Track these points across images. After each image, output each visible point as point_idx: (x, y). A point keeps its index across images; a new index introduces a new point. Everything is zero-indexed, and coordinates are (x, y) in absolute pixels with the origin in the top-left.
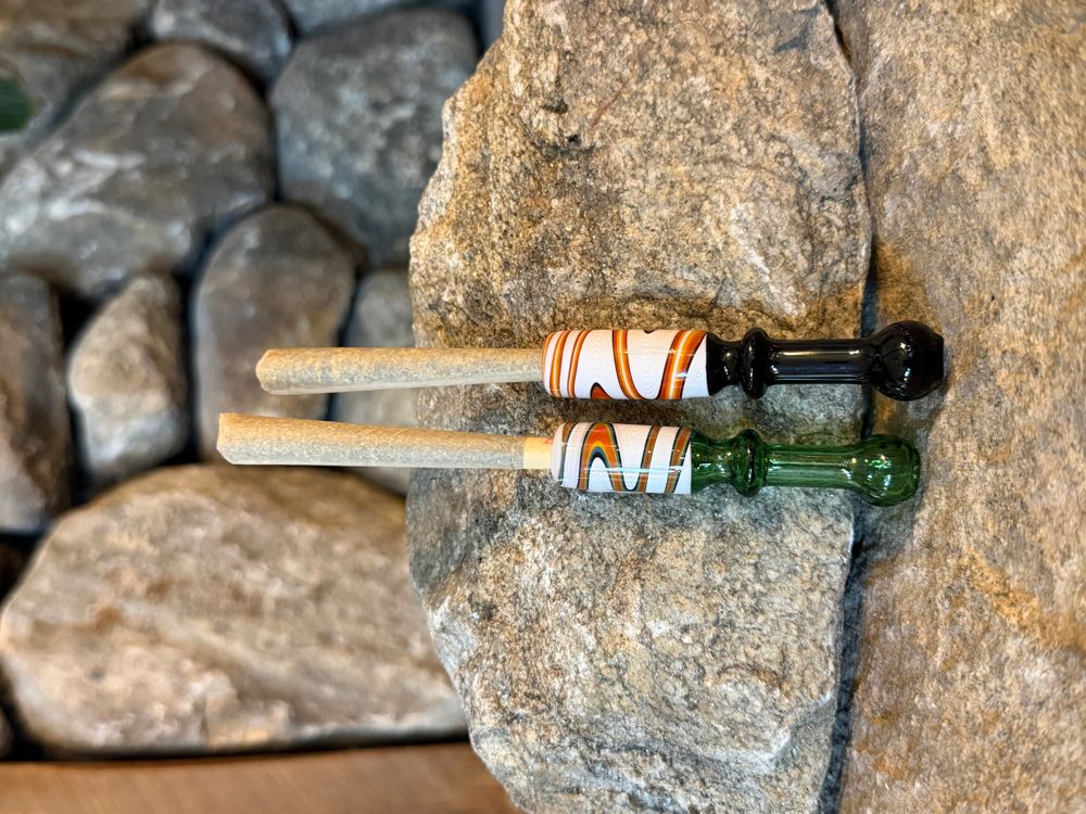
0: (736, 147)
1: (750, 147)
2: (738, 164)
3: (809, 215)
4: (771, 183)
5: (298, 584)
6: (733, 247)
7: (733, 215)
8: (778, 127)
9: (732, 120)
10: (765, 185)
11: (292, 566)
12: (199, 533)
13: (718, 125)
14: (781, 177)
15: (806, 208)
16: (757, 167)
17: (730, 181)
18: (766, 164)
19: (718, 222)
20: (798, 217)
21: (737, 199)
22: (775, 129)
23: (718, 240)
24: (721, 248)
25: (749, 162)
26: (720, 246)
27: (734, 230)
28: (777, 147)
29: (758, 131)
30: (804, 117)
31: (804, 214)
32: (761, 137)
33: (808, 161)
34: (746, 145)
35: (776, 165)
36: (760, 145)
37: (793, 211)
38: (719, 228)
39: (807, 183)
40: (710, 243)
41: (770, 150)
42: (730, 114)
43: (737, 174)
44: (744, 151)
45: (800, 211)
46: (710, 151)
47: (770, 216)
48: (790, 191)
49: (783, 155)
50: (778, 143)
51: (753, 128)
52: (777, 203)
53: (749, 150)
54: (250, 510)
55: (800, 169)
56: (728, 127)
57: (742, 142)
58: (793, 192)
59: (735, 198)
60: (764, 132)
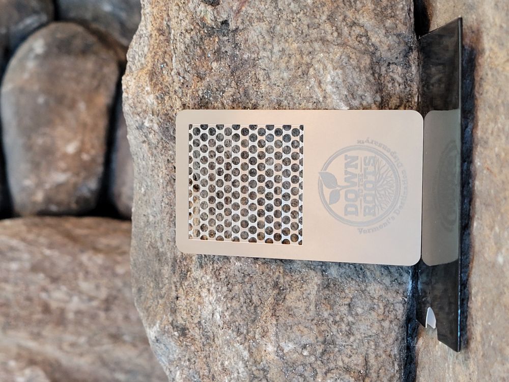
0: (330, 32)
1: (339, 31)
2: (332, 43)
3: (380, 75)
4: (353, 56)
5: (91, 299)
6: (329, 100)
7: (329, 79)
8: (358, 17)
9: (327, 13)
10: (349, 58)
11: (85, 286)
12: (14, 266)
13: (318, 17)
14: (360, 51)
15: (378, 71)
16: (344, 45)
17: (327, 55)
18: (350, 43)
19: (320, 83)
20: (371, 78)
21: (331, 68)
22: (356, 18)
23: (319, 95)
24: (321, 101)
25: (339, 42)
26: (321, 99)
27: (329, 88)
28: (357, 30)
29: (344, 20)
30: (375, 9)
31: (376, 75)
32: (347, 24)
33: (378, 40)
34: (337, 30)
35: (357, 43)
36: (346, 30)
37: (369, 75)
38: (320, 87)
39: (378, 54)
40: (315, 97)
41: (353, 33)
42: (325, 9)
43: (331, 50)
44: (335, 34)
45: (373, 74)
46: (314, 33)
47: (353, 78)
48: (366, 61)
49: (361, 36)
50: (358, 28)
51: (341, 18)
52: (357, 70)
53: (339, 34)
54: (51, 246)
55: (373, 45)
56: (324, 18)
57: (334, 28)
58: (368, 61)
59: (330, 66)
60: (348, 20)
